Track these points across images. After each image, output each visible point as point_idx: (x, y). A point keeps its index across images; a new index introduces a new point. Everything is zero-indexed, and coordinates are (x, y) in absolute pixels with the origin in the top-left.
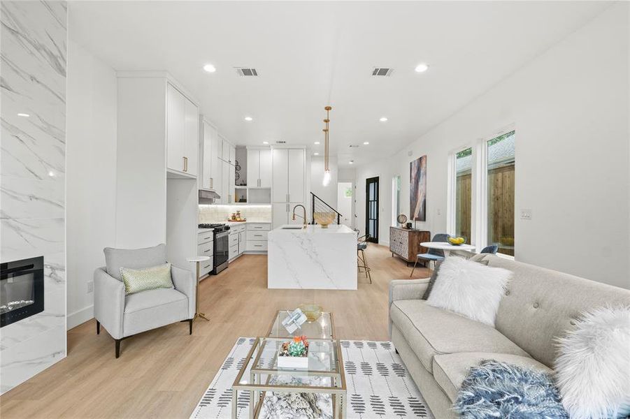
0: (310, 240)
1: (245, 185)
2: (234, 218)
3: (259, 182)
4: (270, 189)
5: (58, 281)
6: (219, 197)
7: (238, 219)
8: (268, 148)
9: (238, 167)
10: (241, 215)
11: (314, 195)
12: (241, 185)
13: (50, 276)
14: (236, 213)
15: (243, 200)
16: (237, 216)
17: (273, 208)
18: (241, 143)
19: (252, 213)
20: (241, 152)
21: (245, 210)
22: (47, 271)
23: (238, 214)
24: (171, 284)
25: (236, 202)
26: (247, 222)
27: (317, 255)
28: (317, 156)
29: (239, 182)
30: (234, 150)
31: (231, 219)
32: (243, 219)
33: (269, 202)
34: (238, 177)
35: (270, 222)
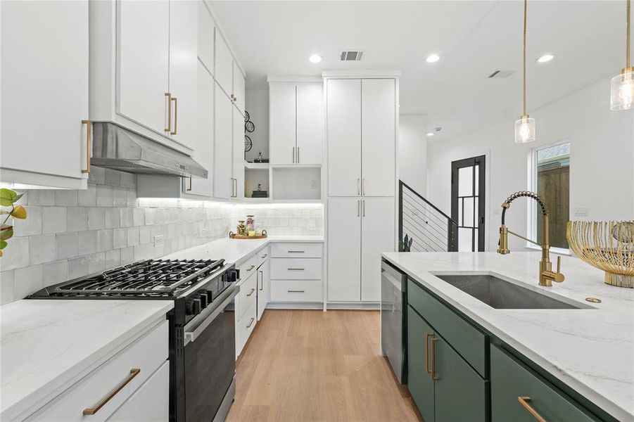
1: (267, 161)
2: (242, 231)
3: (296, 153)
4: (319, 169)
6: (204, 174)
7: (251, 233)
8: (318, 80)
9: (249, 126)
10: (256, 224)
12: (256, 161)
14: (246, 219)
15: (261, 194)
16: (249, 227)
17: (327, 209)
19: (277, 221)
21: (263, 213)
23: (250, 222)
25: (246, 196)
26: (270, 237)
29: (254, 154)
31: (235, 232)
32: (259, 232)
33: (318, 197)
34: (249, 144)
35: (322, 238)
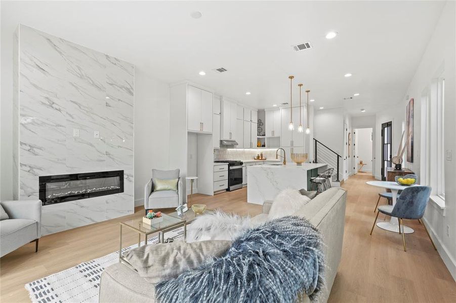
0: (272, 173)
1: (264, 135)
2: (258, 157)
3: (273, 132)
4: (279, 137)
5: (131, 181)
6: (238, 144)
8: (277, 109)
9: (261, 124)
11: (316, 141)
12: (261, 136)
13: (127, 179)
14: (260, 154)
15: (264, 146)
16: (260, 156)
18: (261, 107)
19: (270, 154)
20: (261, 113)
21: (266, 152)
22: (125, 176)
23: (262, 155)
24: (175, 189)
25: (258, 146)
26: (267, 160)
27: (277, 183)
28: (323, 110)
30: (257, 113)
31: (256, 158)
32: (264, 158)
33: (279, 147)
34: (261, 130)
